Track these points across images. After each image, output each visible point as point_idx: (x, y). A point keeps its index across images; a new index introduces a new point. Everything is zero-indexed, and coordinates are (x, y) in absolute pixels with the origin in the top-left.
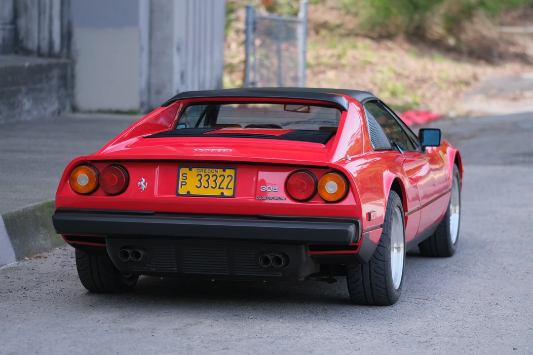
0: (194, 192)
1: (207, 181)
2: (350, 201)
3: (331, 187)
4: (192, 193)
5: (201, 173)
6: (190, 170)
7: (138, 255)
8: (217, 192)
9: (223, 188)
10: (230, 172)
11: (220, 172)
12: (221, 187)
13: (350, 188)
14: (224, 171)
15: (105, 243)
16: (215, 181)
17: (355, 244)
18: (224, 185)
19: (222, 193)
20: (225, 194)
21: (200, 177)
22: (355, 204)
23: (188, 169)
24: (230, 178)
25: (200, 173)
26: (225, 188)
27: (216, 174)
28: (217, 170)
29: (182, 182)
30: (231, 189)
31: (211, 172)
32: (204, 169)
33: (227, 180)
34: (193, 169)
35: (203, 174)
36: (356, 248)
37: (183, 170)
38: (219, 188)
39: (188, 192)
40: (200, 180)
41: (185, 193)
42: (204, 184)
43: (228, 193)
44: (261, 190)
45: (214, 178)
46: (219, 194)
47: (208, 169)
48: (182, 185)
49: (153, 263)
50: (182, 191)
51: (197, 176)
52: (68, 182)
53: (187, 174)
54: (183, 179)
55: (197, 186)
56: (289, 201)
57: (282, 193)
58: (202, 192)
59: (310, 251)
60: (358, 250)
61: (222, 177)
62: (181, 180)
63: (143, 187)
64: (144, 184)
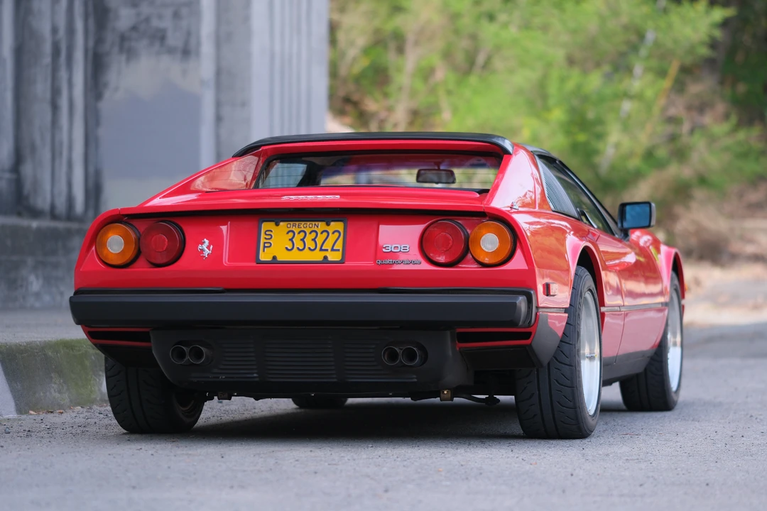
0: (283, 256)
1: (302, 240)
2: (518, 263)
3: (489, 243)
4: (279, 259)
5: (294, 229)
6: (277, 225)
7: (199, 354)
8: (317, 256)
9: (327, 250)
10: (338, 226)
11: (321, 226)
12: (323, 248)
13: (518, 244)
14: (328, 224)
15: (150, 341)
16: (314, 240)
17: (528, 330)
18: (328, 245)
19: (325, 258)
20: (330, 259)
21: (291, 235)
22: (527, 268)
23: (273, 224)
24: (337, 234)
25: (291, 229)
26: (329, 250)
27: (316, 229)
28: (317, 223)
29: (265, 243)
30: (339, 250)
31: (308, 226)
32: (297, 223)
33: (332, 238)
34: (281, 224)
35: (296, 231)
36: (527, 335)
37: (266, 226)
38: (321, 250)
39: (274, 258)
40: (291, 240)
41: (269, 259)
42: (299, 244)
43: (335, 257)
44: (384, 250)
45: (314, 235)
46: (320, 259)
47: (303, 223)
48: (265, 247)
49: (222, 367)
50: (265, 256)
51: (288, 233)
52: (94, 248)
53: (271, 231)
54: (266, 238)
55: (287, 248)
56: (425, 266)
57: (415, 254)
58: (295, 256)
59: (459, 342)
60: (531, 338)
61: (325, 234)
62: (262, 241)
63: (207, 252)
64: (208, 248)
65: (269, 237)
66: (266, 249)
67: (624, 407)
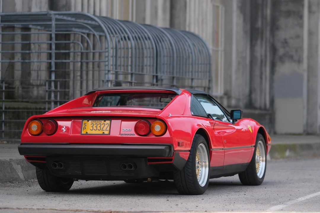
0: (89, 132)
1: (96, 127)
2: (167, 135)
3: (157, 128)
6: (88, 121)
7: (61, 166)
8: (101, 132)
9: (104, 130)
10: (108, 122)
11: (103, 122)
13: (167, 129)
14: (105, 121)
15: (46, 161)
16: (100, 127)
17: (170, 158)
18: (105, 129)
19: (104, 133)
21: (92, 125)
22: (170, 137)
24: (108, 125)
27: (101, 123)
28: (101, 121)
29: (84, 128)
30: (108, 130)
31: (98, 122)
33: (106, 126)
34: (90, 121)
35: (94, 123)
36: (171, 160)
37: (84, 122)
38: (102, 130)
39: (87, 133)
40: (92, 127)
41: (85, 133)
43: (107, 132)
44: (123, 130)
45: (100, 125)
47: (96, 121)
48: (84, 129)
49: (69, 170)
50: (83, 132)
51: (91, 124)
52: (28, 129)
53: (86, 123)
54: (84, 126)
55: (91, 130)
56: (136, 136)
57: (133, 132)
58: (94, 132)
59: (148, 162)
60: (173, 161)
61: (104, 125)
62: (83, 127)
63: (64, 130)
64: (65, 129)
65: (85, 125)
66: (84, 130)
67: (241, 184)
